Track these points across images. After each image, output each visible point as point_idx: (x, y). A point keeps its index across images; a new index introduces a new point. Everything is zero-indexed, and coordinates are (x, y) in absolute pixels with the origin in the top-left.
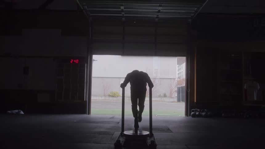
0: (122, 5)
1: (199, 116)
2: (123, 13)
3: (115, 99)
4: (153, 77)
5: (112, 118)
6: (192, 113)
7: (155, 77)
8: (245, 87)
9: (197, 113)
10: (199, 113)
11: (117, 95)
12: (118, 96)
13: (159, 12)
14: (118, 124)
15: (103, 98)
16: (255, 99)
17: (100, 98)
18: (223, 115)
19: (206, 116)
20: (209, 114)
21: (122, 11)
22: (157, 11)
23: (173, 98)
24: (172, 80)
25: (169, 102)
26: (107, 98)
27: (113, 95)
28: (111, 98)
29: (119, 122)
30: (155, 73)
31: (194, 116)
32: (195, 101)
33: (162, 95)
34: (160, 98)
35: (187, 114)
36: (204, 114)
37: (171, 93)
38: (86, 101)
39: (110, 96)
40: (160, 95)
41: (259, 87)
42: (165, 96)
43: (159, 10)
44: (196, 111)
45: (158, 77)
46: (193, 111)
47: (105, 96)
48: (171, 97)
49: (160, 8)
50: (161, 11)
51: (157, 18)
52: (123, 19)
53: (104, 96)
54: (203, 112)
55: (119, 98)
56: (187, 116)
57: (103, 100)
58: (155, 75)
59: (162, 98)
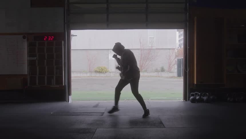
1: (200, 101)
3: (102, 75)
4: (148, 48)
5: (96, 106)
6: (192, 97)
7: (150, 48)
9: (197, 98)
10: (200, 97)
11: (105, 70)
12: (106, 72)
14: (102, 115)
15: (88, 75)
17: (85, 75)
18: (228, 99)
20: (211, 97)
23: (172, 72)
24: (171, 50)
25: (167, 77)
26: (94, 75)
27: (100, 71)
28: (98, 75)
29: (104, 113)
30: (150, 42)
31: (193, 101)
32: (195, 83)
33: (159, 69)
34: (156, 73)
35: (185, 98)
36: (205, 98)
37: (169, 66)
38: (65, 86)
39: (96, 72)
40: (157, 69)
42: (163, 70)
44: (196, 94)
45: (154, 48)
46: (193, 95)
47: (90, 72)
48: (170, 71)
54: (204, 96)
55: (107, 74)
56: (186, 101)
57: (89, 76)
58: (150, 45)
59: (160, 73)
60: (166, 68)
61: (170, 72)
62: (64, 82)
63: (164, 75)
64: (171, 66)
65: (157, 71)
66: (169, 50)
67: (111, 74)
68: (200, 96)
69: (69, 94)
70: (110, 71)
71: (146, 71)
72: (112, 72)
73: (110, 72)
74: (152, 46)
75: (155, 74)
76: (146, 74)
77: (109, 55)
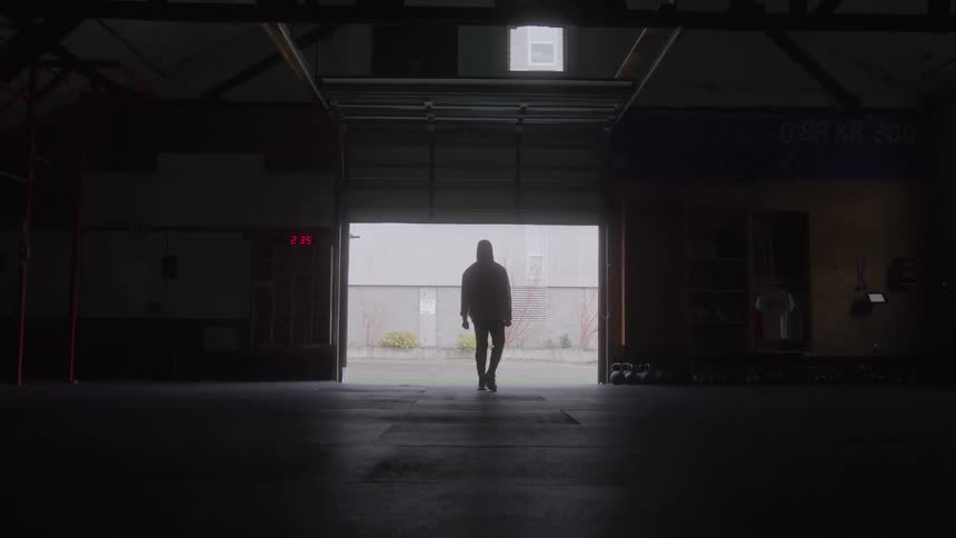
0: (427, 100)
1: (633, 380)
2: (429, 115)
3: (401, 354)
4: (527, 284)
6: (615, 373)
7: (532, 284)
8: (758, 305)
9: (627, 374)
10: (633, 374)
11: (410, 341)
12: (411, 347)
13: (523, 111)
15: (364, 353)
16: (783, 335)
17: (355, 354)
18: (695, 377)
19: (649, 381)
20: (658, 375)
21: (429, 110)
22: (518, 109)
24: (587, 291)
25: (577, 363)
26: (378, 353)
27: (396, 343)
28: (389, 354)
30: (532, 269)
31: (618, 380)
32: (624, 343)
33: (556, 340)
34: (547, 351)
35: (602, 378)
36: (643, 375)
37: (584, 334)
38: (334, 347)
39: (385, 346)
40: (550, 342)
41: (792, 305)
42: (565, 344)
43: (524, 108)
44: (625, 368)
45: (542, 284)
46: (616, 368)
47: (370, 346)
49: (524, 105)
50: (529, 109)
51: (520, 123)
52: (432, 128)
53: (368, 346)
54: (641, 370)
55: (414, 353)
56: (604, 382)
57: (365, 358)
58: (532, 277)
59: (557, 353)
60: (574, 340)
61: (586, 350)
62: (334, 338)
63: (570, 356)
64: (588, 333)
65: (549, 346)
66: (582, 291)
67: (426, 351)
68: (634, 371)
69: (343, 363)
70: (423, 343)
71: (520, 346)
72: (429, 348)
73: (423, 348)
74: (536, 280)
75: (545, 354)
76: (519, 354)
77: (422, 303)
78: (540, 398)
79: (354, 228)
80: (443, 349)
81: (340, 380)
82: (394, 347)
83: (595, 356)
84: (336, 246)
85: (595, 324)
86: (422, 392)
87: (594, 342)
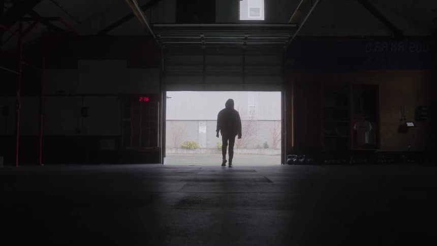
0: (202, 34)
1: (297, 163)
2: (203, 41)
3: (191, 152)
4: (248, 119)
6: (289, 159)
7: (251, 119)
8: (355, 127)
9: (295, 160)
10: (297, 160)
11: (195, 145)
12: (195, 148)
13: (246, 39)
15: (173, 151)
16: (367, 142)
17: (169, 152)
18: (326, 161)
19: (305, 163)
20: (309, 160)
21: (202, 39)
22: (244, 38)
23: (277, 149)
24: (276, 122)
26: (180, 151)
28: (185, 152)
30: (250, 112)
31: (290, 163)
32: (293, 146)
33: (262, 145)
34: (257, 150)
35: (283, 162)
36: (302, 160)
37: (274, 142)
38: (159, 148)
39: (183, 148)
40: (259, 146)
41: (371, 127)
42: (266, 146)
43: (246, 37)
44: (294, 157)
45: (255, 119)
46: (289, 157)
47: (176, 148)
49: (247, 36)
50: (249, 38)
51: (245, 44)
52: (204, 47)
53: (175, 148)
54: (301, 158)
55: (196, 151)
56: (284, 164)
57: (174, 154)
58: (251, 116)
59: (262, 150)
60: (270, 144)
61: (275, 149)
62: (159, 144)
63: (268, 152)
64: (276, 142)
65: (258, 147)
66: (274, 122)
67: (202, 150)
68: (298, 158)
69: (164, 156)
70: (201, 147)
71: (245, 148)
72: (203, 149)
73: (201, 149)
74: (252, 117)
75: (257, 151)
76: (245, 151)
77: (200, 127)
78: (254, 171)
79: (169, 94)
80: (210, 149)
81: (163, 164)
82: (187, 148)
83: (280, 152)
84: (160, 101)
85: (280, 137)
86: (201, 168)
87: (279, 146)
